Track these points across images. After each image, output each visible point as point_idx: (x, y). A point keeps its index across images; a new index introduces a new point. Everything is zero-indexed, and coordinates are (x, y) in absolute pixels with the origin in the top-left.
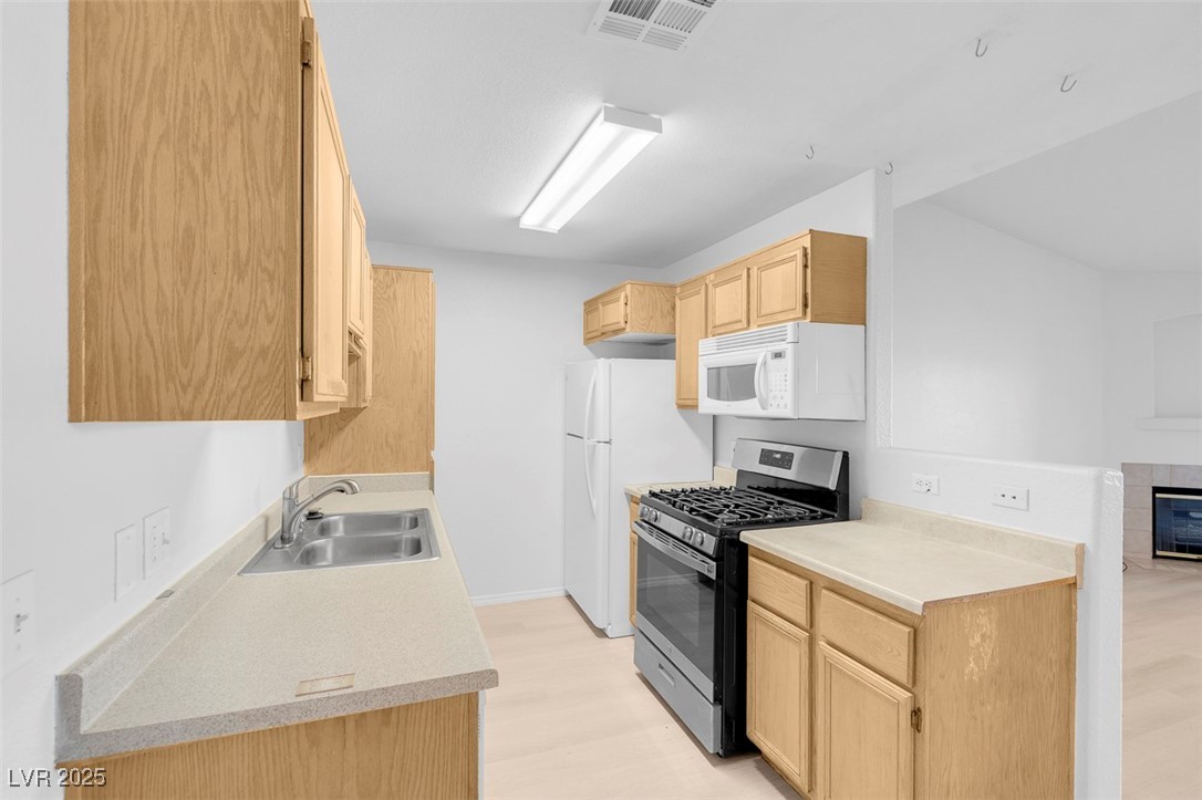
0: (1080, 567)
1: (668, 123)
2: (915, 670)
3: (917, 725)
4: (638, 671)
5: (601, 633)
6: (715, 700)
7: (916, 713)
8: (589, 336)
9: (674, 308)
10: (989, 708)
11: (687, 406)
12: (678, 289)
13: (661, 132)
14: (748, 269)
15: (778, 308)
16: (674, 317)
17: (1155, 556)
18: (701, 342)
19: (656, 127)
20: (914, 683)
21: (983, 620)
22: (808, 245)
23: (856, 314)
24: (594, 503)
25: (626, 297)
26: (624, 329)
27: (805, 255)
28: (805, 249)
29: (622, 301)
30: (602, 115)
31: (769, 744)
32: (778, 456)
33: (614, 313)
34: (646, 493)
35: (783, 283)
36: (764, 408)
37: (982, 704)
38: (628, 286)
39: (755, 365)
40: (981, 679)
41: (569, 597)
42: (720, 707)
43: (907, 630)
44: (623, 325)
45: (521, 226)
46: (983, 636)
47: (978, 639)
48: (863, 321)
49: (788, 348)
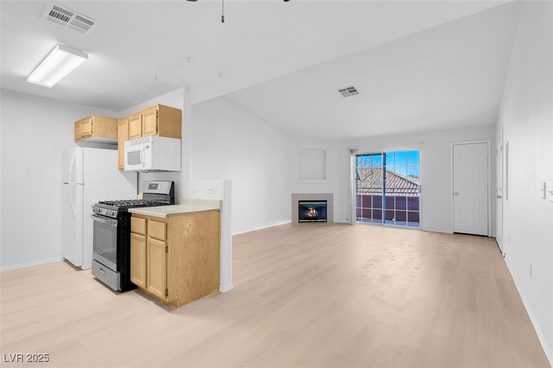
0: (221, 206)
1: (90, 56)
2: (167, 235)
3: (167, 251)
4: (94, 277)
5: (79, 268)
6: (117, 271)
7: (167, 248)
8: (76, 138)
9: (117, 129)
10: (192, 245)
11: (122, 169)
12: (119, 121)
13: (88, 58)
14: (142, 116)
15: (150, 131)
16: (117, 132)
17: (299, 222)
18: (125, 142)
19: (86, 57)
20: (166, 239)
21: (190, 220)
22: (158, 109)
23: (178, 135)
24: (75, 211)
25: (92, 121)
26: (91, 135)
27: (157, 113)
28: (157, 111)
29: (90, 123)
30: (58, 47)
31: (136, 280)
32: (154, 185)
33: (87, 128)
34: (98, 203)
35: (151, 122)
36: (144, 166)
37: (189, 244)
38: (93, 117)
39: (140, 151)
40: (189, 237)
41: (66, 261)
42: (119, 273)
43: (164, 224)
44: (91, 133)
45: (28, 81)
46: (189, 225)
47: (188, 226)
48: (180, 138)
49: (149, 144)
